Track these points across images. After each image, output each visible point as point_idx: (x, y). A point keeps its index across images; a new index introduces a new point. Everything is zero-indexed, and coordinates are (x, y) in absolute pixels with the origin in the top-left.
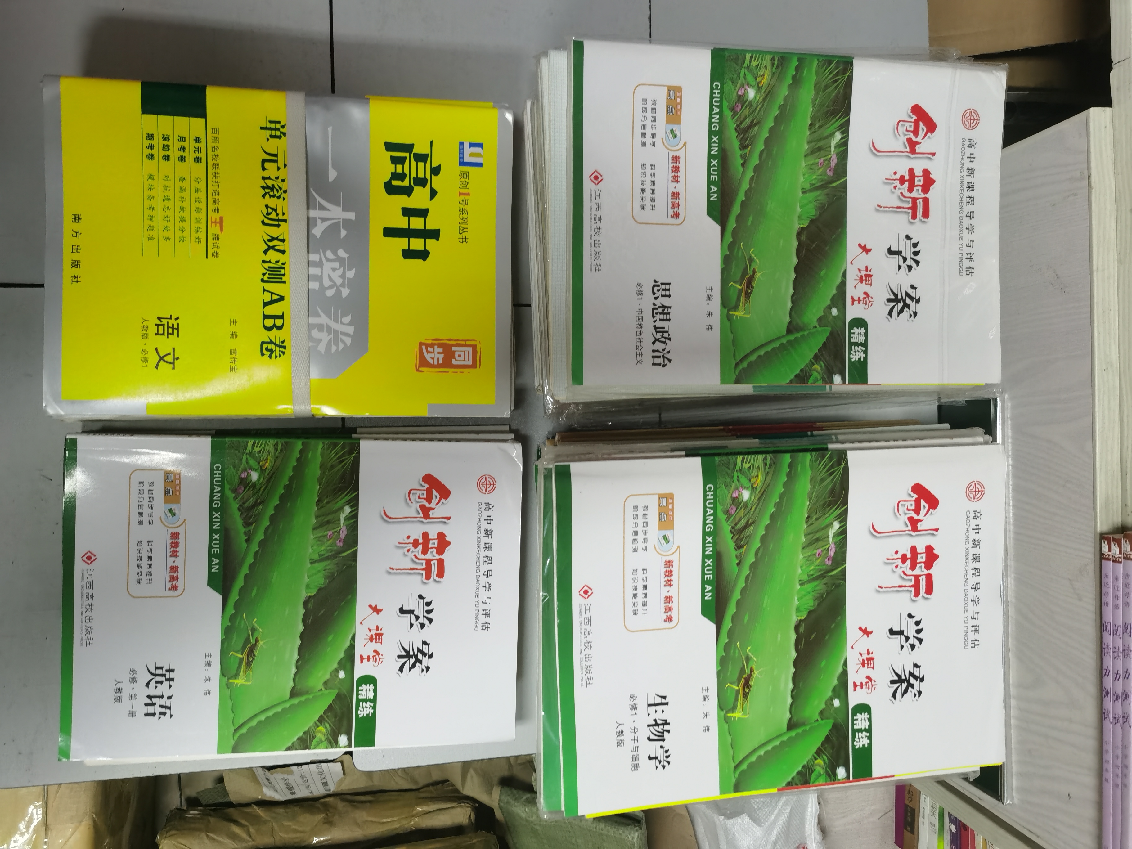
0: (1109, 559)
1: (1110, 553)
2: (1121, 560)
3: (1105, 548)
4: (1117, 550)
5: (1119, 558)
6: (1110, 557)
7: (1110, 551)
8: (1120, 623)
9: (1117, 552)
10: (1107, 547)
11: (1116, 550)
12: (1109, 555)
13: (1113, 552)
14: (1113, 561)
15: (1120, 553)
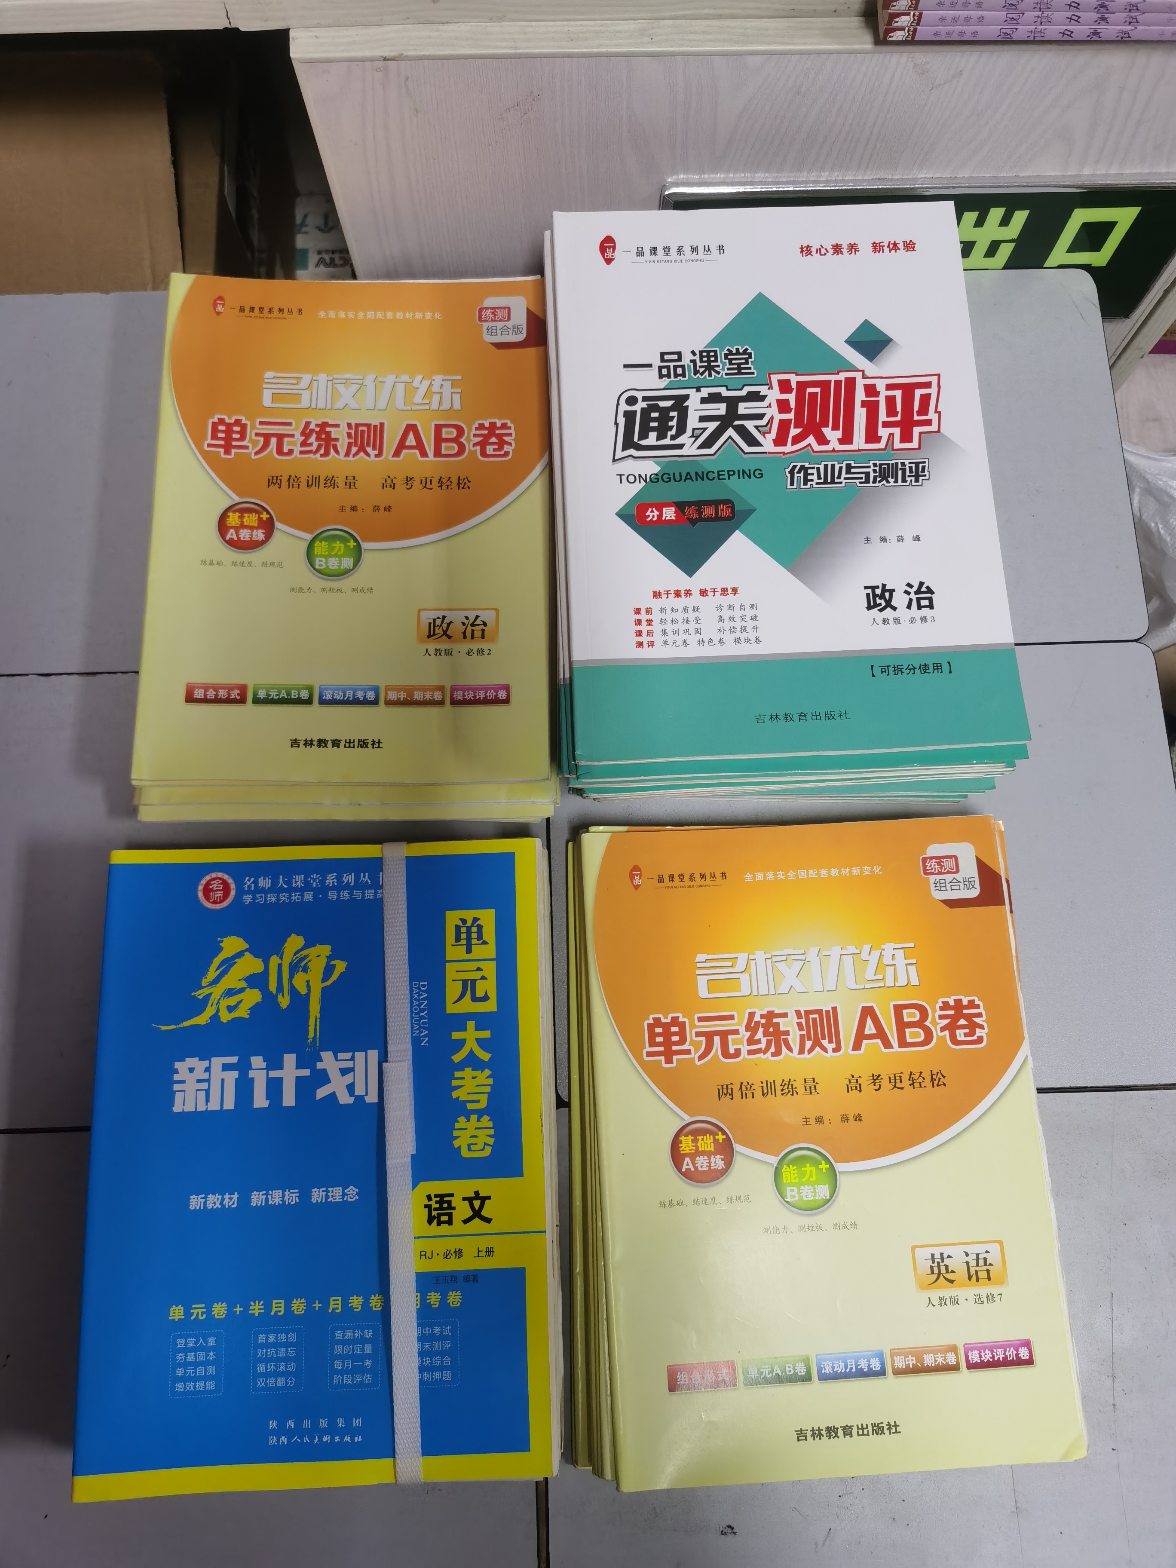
0: (915, 30)
1: (907, 29)
2: (917, 14)
3: (899, 36)
4: (904, 18)
5: (914, 15)
6: (912, 29)
7: (903, 29)
8: (1003, 14)
9: (907, 18)
10: (899, 33)
11: (904, 21)
12: (909, 31)
13: (905, 24)
14: (918, 24)
15: (909, 14)
